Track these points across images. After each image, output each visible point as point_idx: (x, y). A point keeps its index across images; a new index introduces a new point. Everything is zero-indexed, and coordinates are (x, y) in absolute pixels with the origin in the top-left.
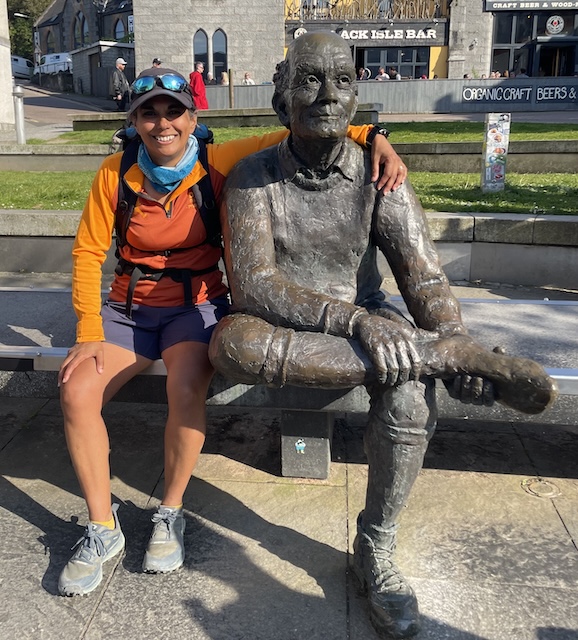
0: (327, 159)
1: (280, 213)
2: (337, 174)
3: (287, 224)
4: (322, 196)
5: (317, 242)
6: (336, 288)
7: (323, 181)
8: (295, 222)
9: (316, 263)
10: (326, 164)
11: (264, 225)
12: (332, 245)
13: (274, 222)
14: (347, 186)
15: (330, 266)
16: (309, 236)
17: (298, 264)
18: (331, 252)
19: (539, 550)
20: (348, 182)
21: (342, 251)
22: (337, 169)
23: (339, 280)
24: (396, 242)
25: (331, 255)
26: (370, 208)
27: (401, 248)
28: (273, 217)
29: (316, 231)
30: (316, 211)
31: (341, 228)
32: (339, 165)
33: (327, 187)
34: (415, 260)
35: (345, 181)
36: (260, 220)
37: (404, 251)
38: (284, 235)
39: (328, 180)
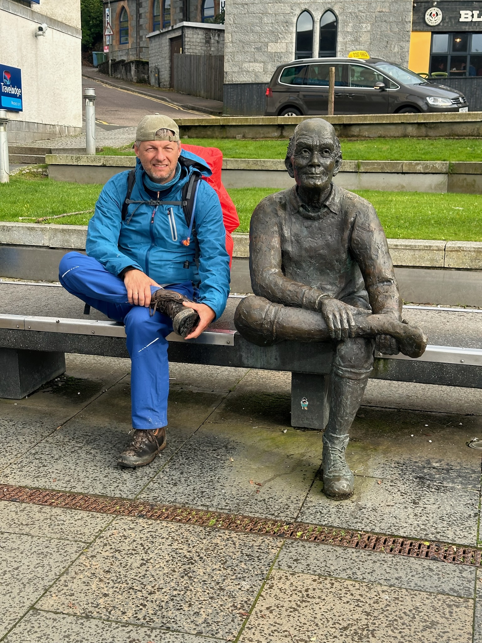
0: (319, 200)
1: (287, 233)
2: (326, 209)
3: (292, 242)
4: (316, 224)
5: (312, 254)
6: (325, 286)
7: (316, 214)
8: (298, 241)
9: (312, 268)
10: (318, 203)
11: (276, 242)
12: (321, 256)
13: (283, 240)
14: (333, 217)
15: (322, 271)
16: (306, 250)
17: (300, 269)
18: (321, 261)
20: (334, 215)
21: (329, 261)
22: (325, 206)
23: (327, 281)
24: (364, 256)
25: (322, 263)
26: (347, 233)
27: (367, 261)
28: (282, 236)
29: (311, 247)
30: (312, 234)
31: (328, 245)
32: (327, 203)
33: (319, 218)
34: (375, 267)
35: (331, 214)
36: (273, 237)
37: (369, 262)
38: (290, 249)
39: (319, 213)
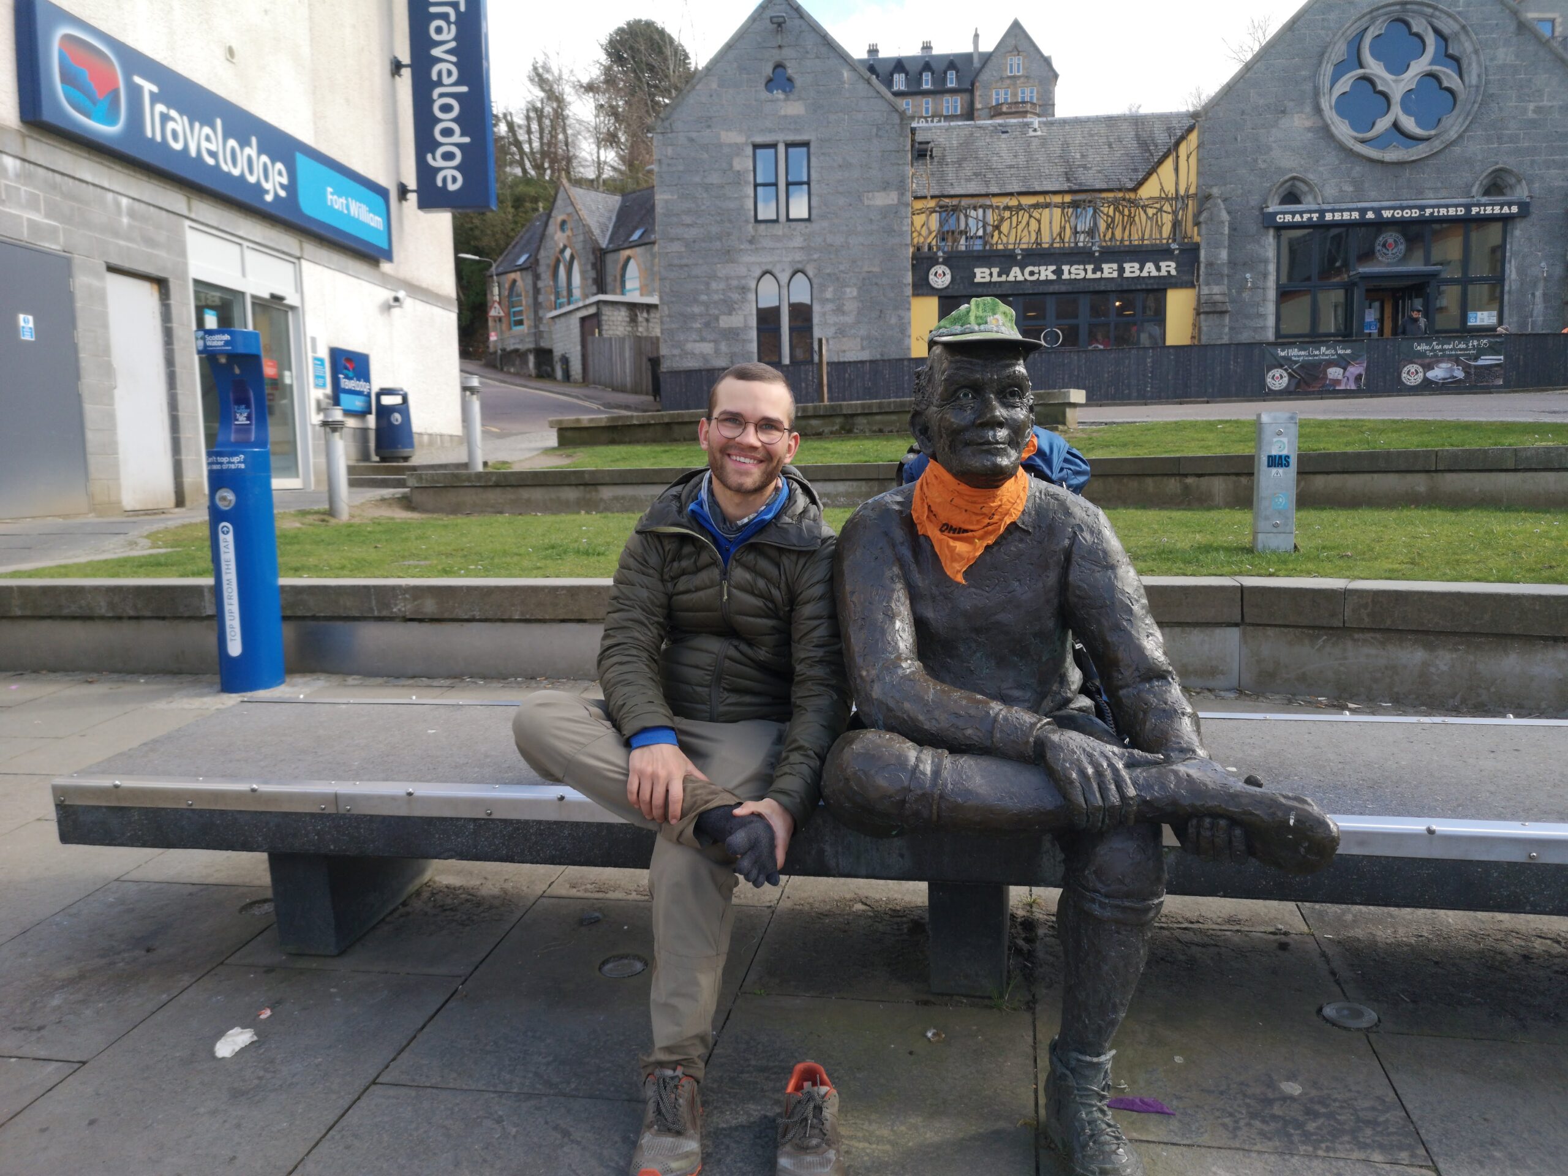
1: (921, 580)
3: (933, 598)
5: (979, 623)
8: (946, 597)
11: (901, 600)
12: (1000, 627)
13: (913, 594)
15: (1001, 661)
16: (966, 614)
19: (1342, 1107)
21: (1017, 636)
23: (1014, 680)
24: (1099, 622)
27: (1107, 633)
28: (912, 587)
29: (976, 607)
30: (977, 580)
31: (1014, 602)
34: (1128, 647)
37: (1112, 637)
38: (929, 613)
